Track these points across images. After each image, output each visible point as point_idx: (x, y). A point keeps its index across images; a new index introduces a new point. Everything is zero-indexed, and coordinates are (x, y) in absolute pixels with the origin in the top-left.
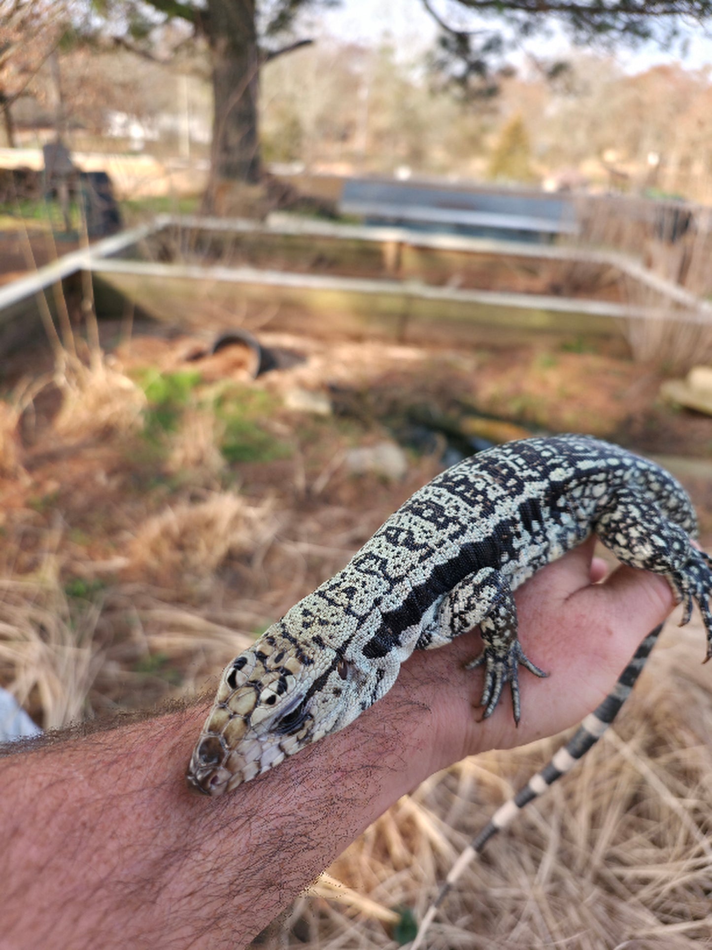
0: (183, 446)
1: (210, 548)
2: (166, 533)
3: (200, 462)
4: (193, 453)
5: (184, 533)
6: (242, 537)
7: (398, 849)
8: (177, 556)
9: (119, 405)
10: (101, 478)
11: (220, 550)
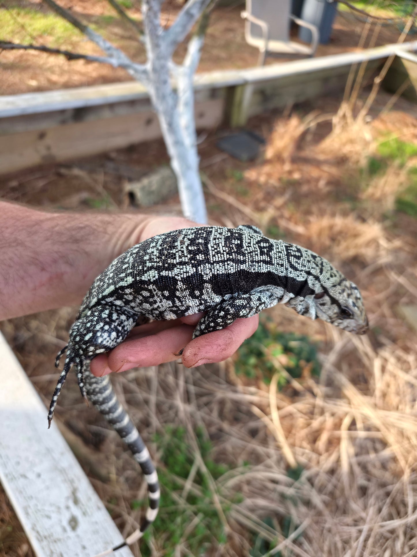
0: (376, 187)
1: (347, 248)
2: (331, 227)
3: (379, 200)
4: (378, 194)
5: (340, 233)
6: (368, 253)
7: (321, 443)
8: (327, 242)
9: (358, 148)
10: (322, 183)
11: (352, 252)
